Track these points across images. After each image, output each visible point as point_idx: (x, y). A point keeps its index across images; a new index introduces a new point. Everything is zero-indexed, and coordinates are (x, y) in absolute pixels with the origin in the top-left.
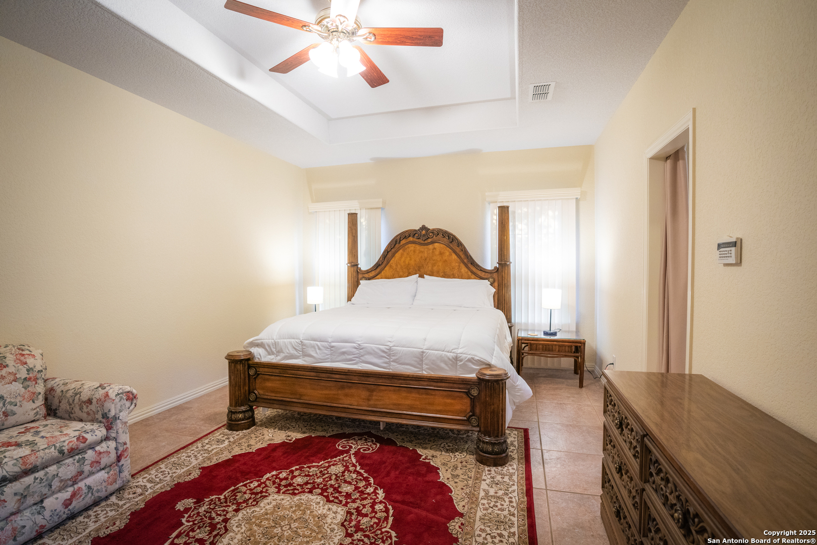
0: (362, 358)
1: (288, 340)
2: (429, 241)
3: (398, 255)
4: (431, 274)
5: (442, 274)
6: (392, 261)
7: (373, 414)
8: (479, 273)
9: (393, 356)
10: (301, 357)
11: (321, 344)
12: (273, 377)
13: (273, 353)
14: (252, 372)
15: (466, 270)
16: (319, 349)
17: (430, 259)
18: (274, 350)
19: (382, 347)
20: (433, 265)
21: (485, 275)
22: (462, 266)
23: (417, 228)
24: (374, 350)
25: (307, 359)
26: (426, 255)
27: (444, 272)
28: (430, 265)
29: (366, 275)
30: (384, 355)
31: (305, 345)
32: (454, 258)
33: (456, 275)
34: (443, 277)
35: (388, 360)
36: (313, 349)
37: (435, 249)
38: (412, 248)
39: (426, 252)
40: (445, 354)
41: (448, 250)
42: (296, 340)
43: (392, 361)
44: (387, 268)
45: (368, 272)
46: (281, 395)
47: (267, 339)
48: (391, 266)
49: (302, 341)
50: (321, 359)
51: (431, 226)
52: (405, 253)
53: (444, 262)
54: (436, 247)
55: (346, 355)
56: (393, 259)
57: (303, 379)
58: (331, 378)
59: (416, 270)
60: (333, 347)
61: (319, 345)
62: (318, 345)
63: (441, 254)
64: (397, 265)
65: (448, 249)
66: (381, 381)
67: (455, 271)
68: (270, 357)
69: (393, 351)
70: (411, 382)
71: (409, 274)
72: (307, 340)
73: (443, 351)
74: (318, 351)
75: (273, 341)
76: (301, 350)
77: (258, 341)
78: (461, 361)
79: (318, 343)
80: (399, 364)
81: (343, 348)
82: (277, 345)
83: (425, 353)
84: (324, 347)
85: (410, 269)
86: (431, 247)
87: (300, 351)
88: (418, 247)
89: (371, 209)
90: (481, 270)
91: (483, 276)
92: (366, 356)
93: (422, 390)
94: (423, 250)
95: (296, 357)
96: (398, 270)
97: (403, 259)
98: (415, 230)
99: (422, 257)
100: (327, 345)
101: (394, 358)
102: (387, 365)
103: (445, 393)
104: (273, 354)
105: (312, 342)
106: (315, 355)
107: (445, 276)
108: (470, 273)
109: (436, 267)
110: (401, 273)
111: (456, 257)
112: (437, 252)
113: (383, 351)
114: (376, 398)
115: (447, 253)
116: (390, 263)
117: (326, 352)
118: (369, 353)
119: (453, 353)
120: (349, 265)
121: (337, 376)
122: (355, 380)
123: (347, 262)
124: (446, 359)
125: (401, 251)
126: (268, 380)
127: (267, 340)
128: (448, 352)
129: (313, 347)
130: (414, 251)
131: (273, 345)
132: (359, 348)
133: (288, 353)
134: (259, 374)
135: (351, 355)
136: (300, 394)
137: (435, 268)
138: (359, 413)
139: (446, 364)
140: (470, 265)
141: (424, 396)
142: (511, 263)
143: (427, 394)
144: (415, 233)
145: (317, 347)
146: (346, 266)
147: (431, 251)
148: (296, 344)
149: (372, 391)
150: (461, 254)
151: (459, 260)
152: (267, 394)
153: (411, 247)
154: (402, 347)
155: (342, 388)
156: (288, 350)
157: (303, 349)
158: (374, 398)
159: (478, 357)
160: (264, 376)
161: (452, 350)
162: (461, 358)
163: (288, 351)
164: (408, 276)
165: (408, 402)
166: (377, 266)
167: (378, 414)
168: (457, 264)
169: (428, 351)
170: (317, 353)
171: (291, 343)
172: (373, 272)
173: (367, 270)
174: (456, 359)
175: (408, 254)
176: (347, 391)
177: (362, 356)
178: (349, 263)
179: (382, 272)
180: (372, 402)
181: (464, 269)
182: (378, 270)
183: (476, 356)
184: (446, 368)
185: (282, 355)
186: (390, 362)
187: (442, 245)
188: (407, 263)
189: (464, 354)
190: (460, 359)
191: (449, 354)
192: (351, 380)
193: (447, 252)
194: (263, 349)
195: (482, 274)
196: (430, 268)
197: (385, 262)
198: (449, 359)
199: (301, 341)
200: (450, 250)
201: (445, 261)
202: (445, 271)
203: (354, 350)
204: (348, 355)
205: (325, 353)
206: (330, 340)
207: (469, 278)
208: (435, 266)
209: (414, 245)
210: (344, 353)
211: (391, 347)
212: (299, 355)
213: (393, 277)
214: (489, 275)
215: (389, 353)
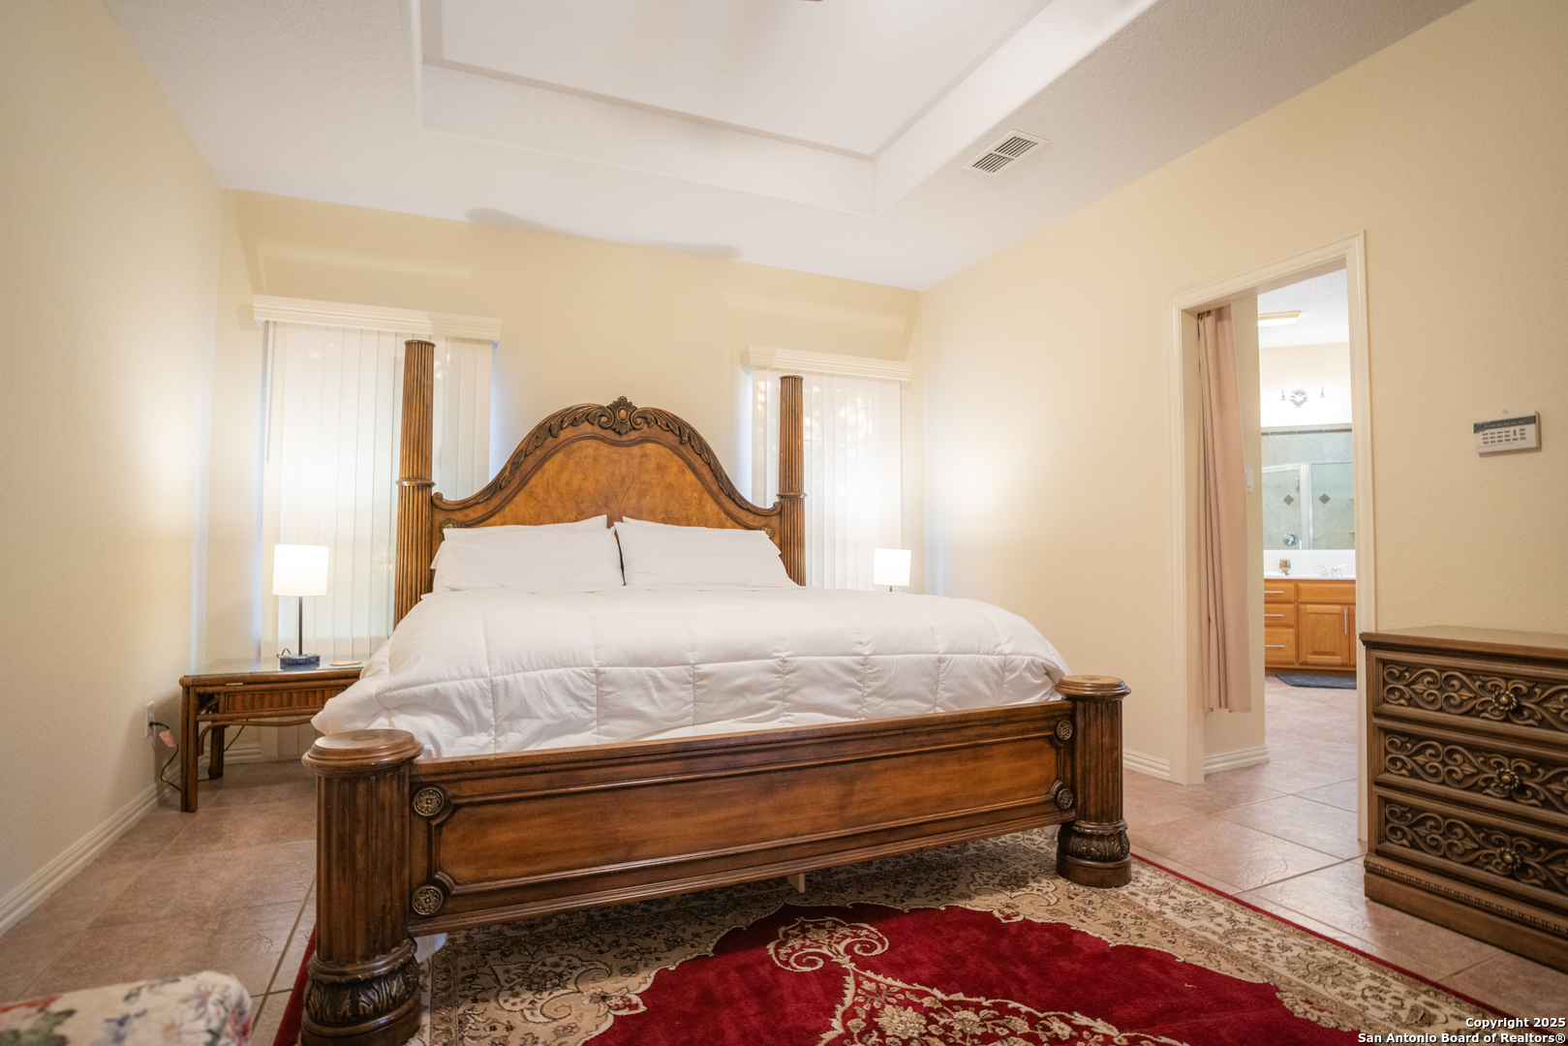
0: (792, 697)
1: (544, 672)
2: (633, 437)
3: (551, 466)
4: (638, 515)
5: (663, 515)
6: (533, 481)
7: (853, 845)
8: (742, 515)
9: (872, 680)
10: (594, 724)
11: (663, 673)
12: (520, 807)
13: (483, 725)
14: (427, 804)
15: (716, 508)
16: (660, 688)
17: (633, 480)
18: (488, 713)
19: (846, 660)
20: (642, 494)
21: (754, 521)
22: (706, 497)
23: (605, 405)
24: (826, 672)
25: (615, 725)
26: (624, 469)
27: (666, 512)
28: (633, 493)
29: (459, 516)
30: (852, 680)
31: (610, 683)
32: (688, 480)
33: (694, 519)
34: (665, 521)
35: (860, 693)
36: (639, 691)
37: (647, 456)
38: (590, 451)
39: (624, 462)
40: (984, 660)
41: (677, 461)
42: (577, 669)
43: (870, 695)
44: (520, 498)
45: (465, 505)
46: (553, 864)
47: (453, 679)
48: (531, 493)
49: (602, 669)
50: (666, 719)
51: (640, 403)
52: (571, 463)
53: (667, 488)
54: (648, 452)
55: (748, 695)
56: (538, 475)
57: (637, 792)
58: (736, 768)
59: (597, 505)
60: (705, 676)
61: (660, 675)
62: (654, 678)
63: (660, 468)
64: (548, 491)
65: (676, 458)
66: (873, 747)
67: (692, 511)
68: (470, 739)
69: (874, 666)
70: (944, 736)
71: (580, 516)
72: (615, 665)
73: (978, 653)
74: (656, 695)
75: (481, 681)
76: (594, 700)
77: (416, 690)
78: (1013, 671)
79: (655, 670)
80: (888, 699)
81: (740, 675)
82: (501, 693)
83: (944, 661)
84: (675, 680)
85: (583, 501)
86: (636, 450)
87: (592, 705)
88: (605, 450)
89: (464, 340)
90: (748, 510)
91: (751, 523)
92: (804, 691)
93: (965, 751)
94: (616, 457)
95: (579, 727)
96: (551, 503)
97: (565, 476)
98: (601, 407)
99: (613, 474)
100: (686, 674)
101: (876, 684)
102: (858, 706)
103: (1011, 748)
104: (480, 731)
105: (634, 670)
106: (648, 709)
107: (668, 519)
108: (723, 516)
109: (648, 498)
110: (559, 512)
111: (694, 478)
112: (651, 465)
113: (851, 671)
114: (863, 796)
115: (675, 469)
116: (530, 484)
117: (682, 694)
118: (813, 681)
119: (998, 654)
120: (406, 484)
121: (755, 758)
122: (806, 757)
123: (397, 477)
124: (987, 670)
125: (559, 456)
126: (497, 820)
127: (457, 683)
128: (987, 654)
129: (641, 684)
130: (595, 459)
131: (484, 696)
132: (784, 669)
133: (552, 716)
134: (458, 807)
135: (764, 693)
136: (626, 844)
137: (646, 502)
138: (818, 851)
139: (987, 683)
140: (723, 498)
141: (971, 765)
142: (806, 495)
143: (976, 758)
144: (600, 412)
145: (651, 684)
146: (396, 488)
147: (636, 461)
148: (579, 681)
149: (852, 780)
150: (705, 471)
151: (700, 486)
152: (491, 873)
153: (589, 448)
154: (892, 654)
155: (770, 789)
156: (553, 705)
157: (600, 695)
158: (856, 798)
159: (1041, 657)
160: (478, 810)
161: (995, 647)
162: (1015, 662)
163: (551, 710)
164: (576, 520)
165: (937, 789)
166: (495, 488)
167: (868, 841)
168: (696, 495)
169: (951, 656)
170: (653, 702)
171: (560, 682)
172: (480, 507)
173: (464, 502)
174: (1006, 667)
175: (578, 464)
176: (783, 796)
177: (794, 691)
178: (403, 479)
179: (507, 509)
180: (852, 812)
181: (711, 507)
182: (495, 501)
183: (1036, 656)
184: (987, 692)
185: (529, 726)
186: (863, 696)
187: (663, 450)
188: (575, 485)
189: (1017, 654)
190: (1012, 665)
191: (990, 658)
192: (796, 761)
193: (675, 465)
194: (439, 718)
195: (750, 519)
196: (633, 501)
197: (516, 482)
198: (993, 669)
199: (596, 672)
200: (681, 462)
201: (670, 486)
202: (669, 509)
203: (772, 677)
204: (755, 693)
205: (680, 699)
206: (691, 657)
207: (722, 526)
208: (645, 496)
209: (594, 443)
210: (741, 690)
211: (867, 657)
212: (588, 716)
213: (536, 520)
214: (763, 521)
215: (861, 674)
